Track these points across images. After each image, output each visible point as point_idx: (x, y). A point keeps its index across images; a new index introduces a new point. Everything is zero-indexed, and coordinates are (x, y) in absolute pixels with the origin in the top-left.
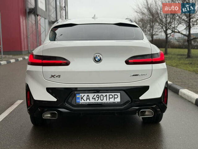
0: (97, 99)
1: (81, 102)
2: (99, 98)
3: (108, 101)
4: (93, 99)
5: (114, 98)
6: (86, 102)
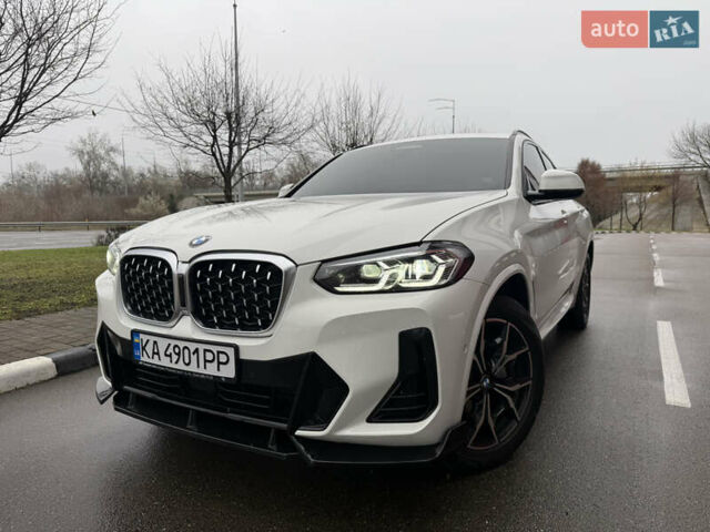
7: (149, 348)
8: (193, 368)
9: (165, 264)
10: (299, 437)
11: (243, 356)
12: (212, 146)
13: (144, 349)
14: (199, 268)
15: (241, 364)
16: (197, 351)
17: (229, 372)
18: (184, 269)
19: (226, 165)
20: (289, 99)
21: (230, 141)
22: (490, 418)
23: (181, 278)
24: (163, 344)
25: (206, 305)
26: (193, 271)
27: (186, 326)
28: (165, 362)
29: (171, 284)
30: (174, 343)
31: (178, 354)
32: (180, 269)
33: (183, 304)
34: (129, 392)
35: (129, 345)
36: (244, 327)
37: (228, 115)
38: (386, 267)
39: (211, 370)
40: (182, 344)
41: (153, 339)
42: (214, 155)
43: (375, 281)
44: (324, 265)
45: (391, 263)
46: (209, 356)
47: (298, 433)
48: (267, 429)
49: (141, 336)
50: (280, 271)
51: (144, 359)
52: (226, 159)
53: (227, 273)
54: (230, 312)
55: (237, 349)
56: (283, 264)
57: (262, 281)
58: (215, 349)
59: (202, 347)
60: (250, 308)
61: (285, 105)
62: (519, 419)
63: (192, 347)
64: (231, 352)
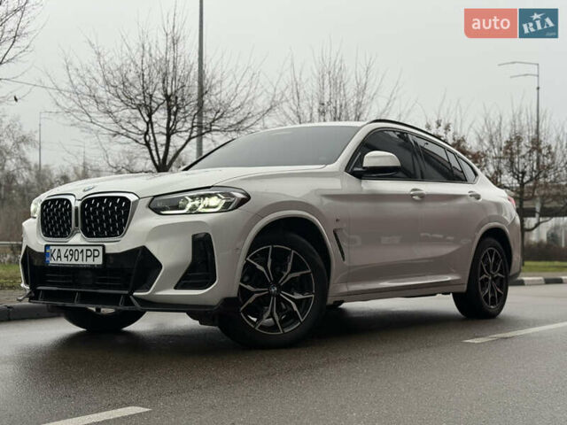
7: (55, 255)
8: (80, 262)
9: (68, 202)
10: (136, 298)
11: (107, 251)
12: (146, 133)
13: (52, 255)
14: (87, 202)
15: (106, 256)
16: (82, 251)
17: (99, 261)
18: (78, 204)
19: (161, 157)
20: (238, 78)
21: (168, 128)
22: (275, 314)
23: (76, 209)
24: (63, 250)
25: (90, 225)
26: (83, 205)
27: (78, 239)
28: (64, 261)
29: (70, 214)
30: (69, 248)
31: (72, 255)
32: (76, 204)
33: (77, 225)
34: (40, 290)
35: (43, 256)
36: (109, 236)
37: (168, 98)
38: (190, 200)
39: (90, 261)
40: (74, 249)
41: (57, 248)
42: (147, 144)
43: (183, 208)
44: (156, 199)
45: (193, 198)
46: (89, 253)
47: (135, 294)
48: (120, 295)
49: (51, 247)
50: (130, 201)
51: (52, 262)
52: (162, 150)
53: (102, 204)
54: (103, 229)
55: (104, 247)
56: (132, 198)
57: (120, 208)
58: (92, 248)
59: (85, 248)
60: (113, 225)
61: (234, 85)
62: (302, 320)
63: (80, 249)
64: (100, 249)
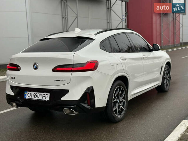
0: (35, 96)
1: (27, 97)
2: (37, 96)
3: (42, 99)
4: (33, 96)
5: (46, 97)
6: (29, 98)
